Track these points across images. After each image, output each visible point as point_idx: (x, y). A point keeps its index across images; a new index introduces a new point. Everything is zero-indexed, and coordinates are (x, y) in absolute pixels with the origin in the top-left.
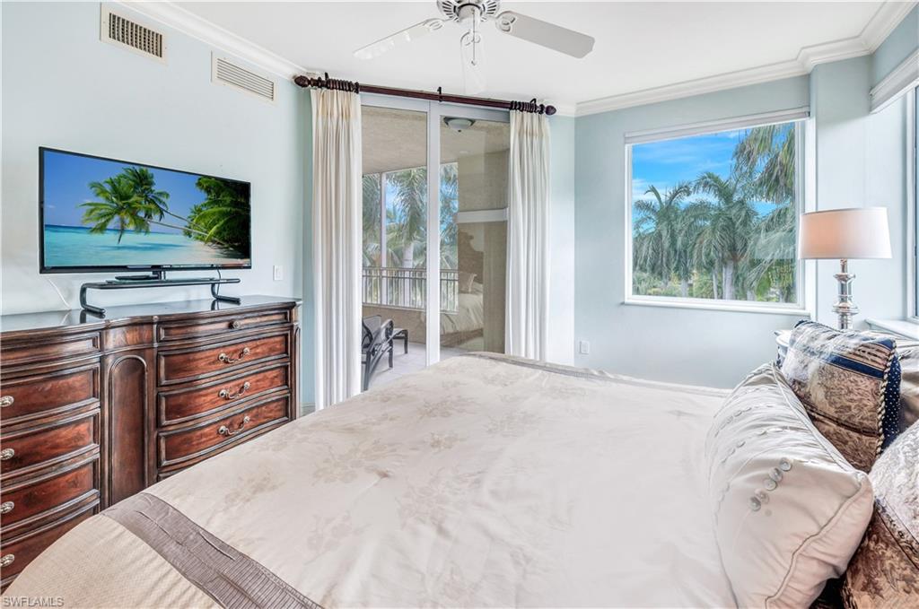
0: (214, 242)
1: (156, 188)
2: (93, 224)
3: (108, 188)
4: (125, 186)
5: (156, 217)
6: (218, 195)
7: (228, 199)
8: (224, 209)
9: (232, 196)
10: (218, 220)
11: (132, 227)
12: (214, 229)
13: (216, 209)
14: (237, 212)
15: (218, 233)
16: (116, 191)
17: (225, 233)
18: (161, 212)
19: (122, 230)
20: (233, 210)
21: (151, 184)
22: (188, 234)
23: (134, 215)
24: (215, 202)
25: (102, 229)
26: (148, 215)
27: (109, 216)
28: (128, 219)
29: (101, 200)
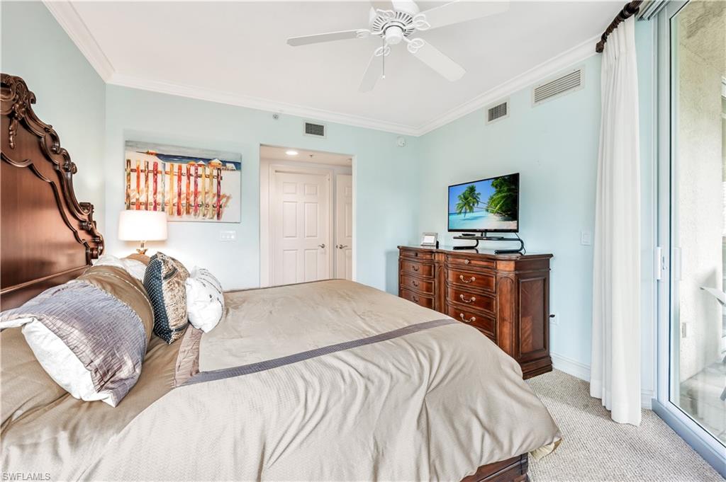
0: (498, 213)
1: (476, 192)
2: (458, 212)
3: (462, 196)
4: (467, 195)
5: (476, 205)
6: (501, 187)
7: (506, 189)
8: (503, 194)
9: (507, 186)
10: (501, 201)
11: (468, 211)
12: (498, 206)
13: (500, 195)
14: (510, 195)
15: (500, 208)
16: (464, 196)
17: (503, 208)
18: (478, 202)
19: (465, 213)
20: (508, 194)
21: (475, 190)
22: (487, 210)
23: (469, 206)
24: (499, 192)
25: (460, 213)
26: (474, 205)
27: (463, 207)
28: (467, 208)
29: (461, 202)
